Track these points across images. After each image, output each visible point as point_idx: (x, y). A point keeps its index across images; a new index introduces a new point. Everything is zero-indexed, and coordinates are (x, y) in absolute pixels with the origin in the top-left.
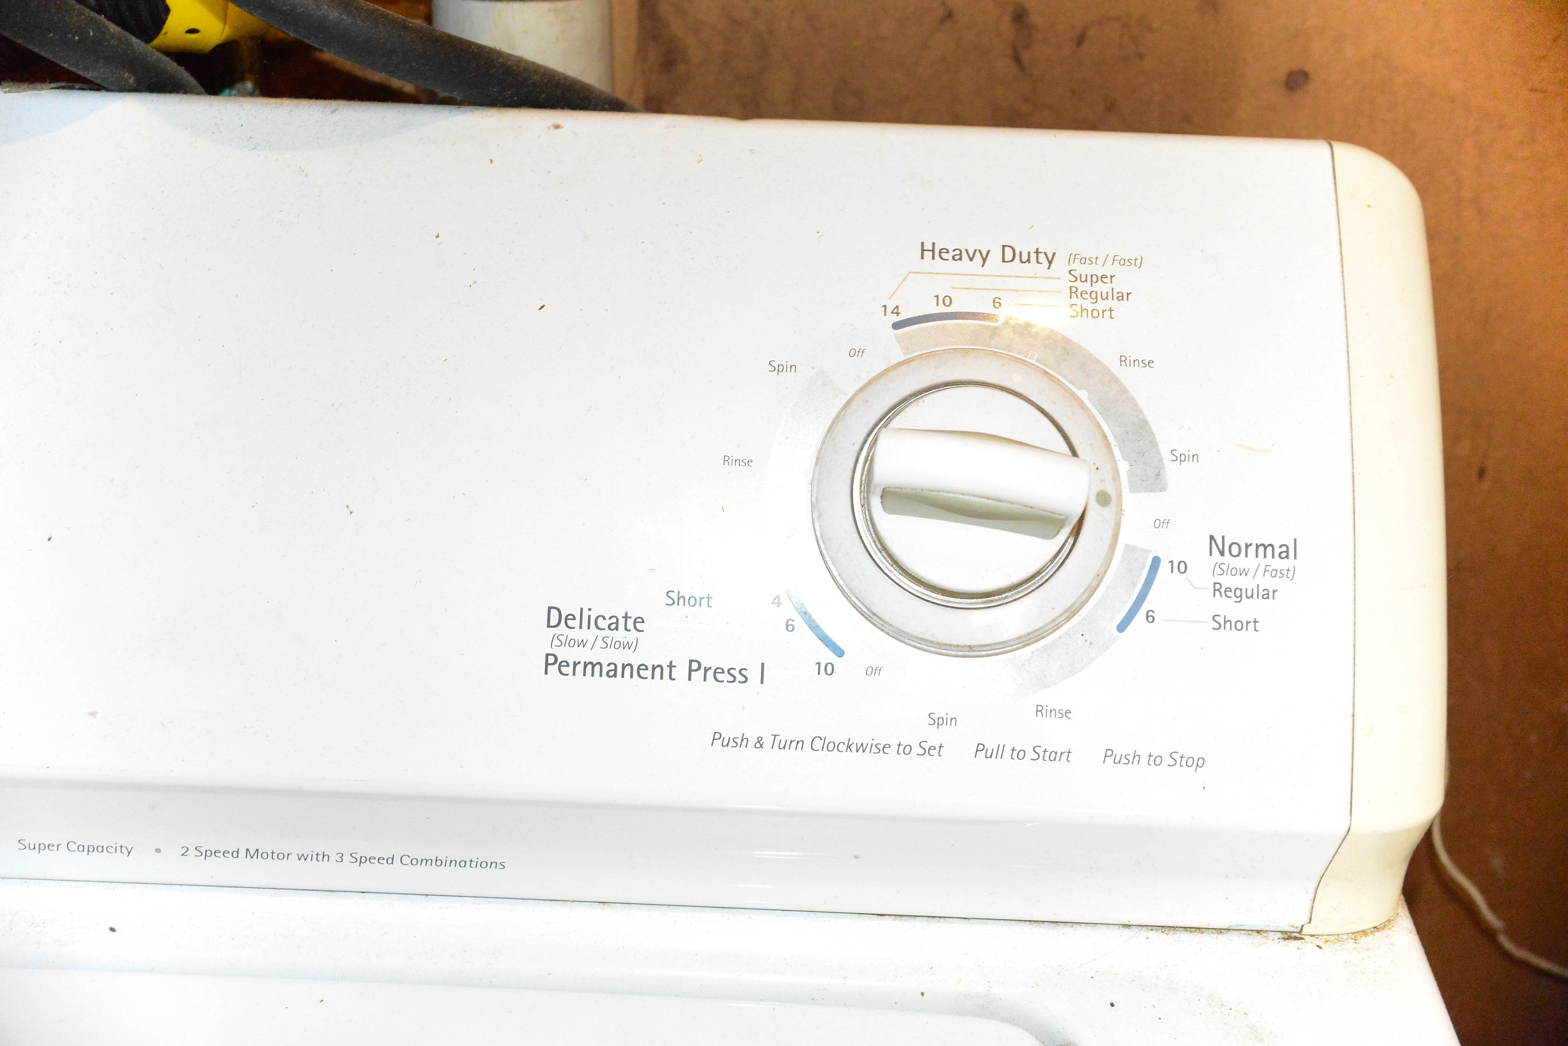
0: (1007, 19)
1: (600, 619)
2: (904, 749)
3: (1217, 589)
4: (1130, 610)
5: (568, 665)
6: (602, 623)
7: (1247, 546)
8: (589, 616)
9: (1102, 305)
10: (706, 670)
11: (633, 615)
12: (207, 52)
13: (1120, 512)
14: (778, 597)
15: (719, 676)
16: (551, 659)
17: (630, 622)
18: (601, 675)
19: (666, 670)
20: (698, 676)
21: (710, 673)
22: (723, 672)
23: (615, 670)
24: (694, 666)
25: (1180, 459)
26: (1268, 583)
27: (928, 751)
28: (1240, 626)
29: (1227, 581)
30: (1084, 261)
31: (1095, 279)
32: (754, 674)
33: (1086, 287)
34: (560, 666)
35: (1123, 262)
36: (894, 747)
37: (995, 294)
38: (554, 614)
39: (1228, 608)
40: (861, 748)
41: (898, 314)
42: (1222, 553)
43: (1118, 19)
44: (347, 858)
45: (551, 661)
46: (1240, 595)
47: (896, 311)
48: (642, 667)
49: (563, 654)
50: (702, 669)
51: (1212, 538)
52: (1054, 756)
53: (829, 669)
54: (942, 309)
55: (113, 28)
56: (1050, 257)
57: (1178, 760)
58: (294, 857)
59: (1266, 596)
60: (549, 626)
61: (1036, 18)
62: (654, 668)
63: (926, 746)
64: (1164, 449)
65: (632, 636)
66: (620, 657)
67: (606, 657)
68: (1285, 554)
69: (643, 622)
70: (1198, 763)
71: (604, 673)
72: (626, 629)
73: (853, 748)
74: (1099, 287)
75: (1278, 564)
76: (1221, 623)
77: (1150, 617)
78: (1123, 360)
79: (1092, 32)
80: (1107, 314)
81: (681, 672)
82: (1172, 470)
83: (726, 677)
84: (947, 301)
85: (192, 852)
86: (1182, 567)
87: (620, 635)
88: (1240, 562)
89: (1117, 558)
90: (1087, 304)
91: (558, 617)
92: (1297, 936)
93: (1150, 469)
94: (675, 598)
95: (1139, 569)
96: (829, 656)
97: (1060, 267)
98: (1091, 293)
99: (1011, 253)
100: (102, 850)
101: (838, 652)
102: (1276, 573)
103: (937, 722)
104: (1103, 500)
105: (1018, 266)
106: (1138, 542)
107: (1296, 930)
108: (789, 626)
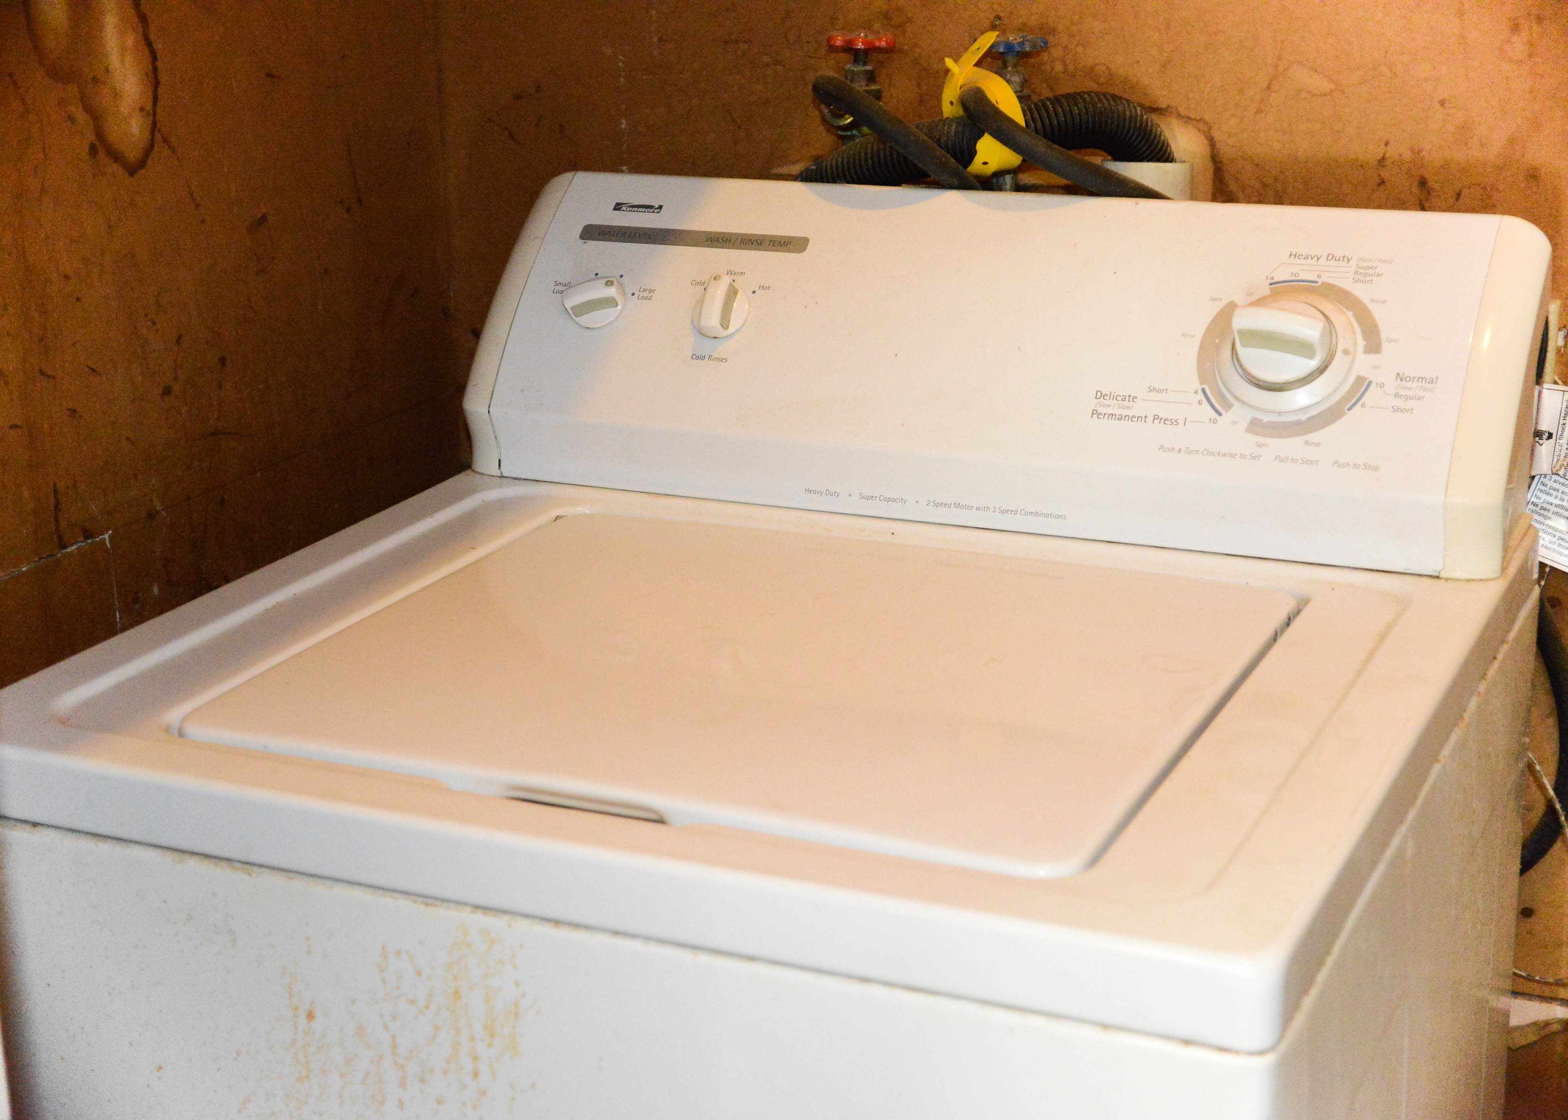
0: (1415, 184)
1: (1118, 397)
2: (1243, 456)
3: (1397, 395)
4: (1353, 389)
5: (1102, 415)
6: (1119, 398)
7: (1414, 378)
8: (1114, 395)
9: (1368, 278)
10: (1161, 419)
11: (1133, 395)
12: (989, 175)
13: (1354, 358)
14: (1197, 391)
15: (1166, 422)
16: (1095, 412)
17: (1131, 398)
18: (1115, 419)
19: (1143, 419)
20: (1157, 421)
21: (1162, 420)
22: (1168, 420)
23: (1121, 418)
24: (1156, 417)
25: (1390, 341)
26: (1421, 393)
27: (1253, 458)
28: (1405, 411)
29: (1402, 392)
30: (1365, 261)
31: (1367, 268)
32: (1181, 422)
33: (1363, 271)
34: (1098, 415)
35: (1384, 261)
36: (1239, 455)
37: (1319, 273)
38: (1099, 394)
39: (1401, 404)
40: (1224, 455)
41: (1273, 279)
42: (1401, 380)
43: (1479, 185)
44: (997, 510)
45: (1094, 413)
46: (1407, 398)
47: (1272, 278)
48: (1134, 417)
49: (1100, 410)
50: (1159, 419)
51: (1398, 374)
52: (1311, 462)
53: (1214, 421)
54: (1293, 278)
55: (953, 160)
56: (1349, 258)
57: (1367, 467)
58: (974, 508)
59: (1419, 399)
60: (1096, 398)
61: (1431, 184)
62: (1138, 417)
63: (1253, 455)
64: (1383, 336)
65: (1131, 403)
66: (1124, 412)
67: (1118, 412)
68: (1431, 382)
69: (1136, 398)
70: (1376, 469)
71: (1117, 418)
72: (1129, 401)
73: (1221, 455)
74: (1370, 271)
75: (1427, 386)
76: (1396, 409)
77: (1363, 405)
78: (1372, 301)
79: (1465, 192)
80: (1370, 282)
81: (1150, 419)
82: (1385, 346)
83: (1169, 422)
84: (1297, 275)
85: (932, 504)
86: (1382, 385)
87: (1126, 403)
88: (1410, 384)
89: (1351, 379)
90: (1361, 278)
91: (1100, 395)
92: (1438, 577)
93: (1373, 345)
94: (1152, 390)
95: (1361, 386)
96: (1215, 415)
97: (1353, 263)
98: (1365, 273)
99: (1331, 257)
100: (894, 500)
101: (1220, 414)
102: (1426, 390)
103: (1259, 445)
104: (1346, 352)
105: (1333, 262)
106: (1363, 374)
107: (1437, 574)
108: (1200, 402)
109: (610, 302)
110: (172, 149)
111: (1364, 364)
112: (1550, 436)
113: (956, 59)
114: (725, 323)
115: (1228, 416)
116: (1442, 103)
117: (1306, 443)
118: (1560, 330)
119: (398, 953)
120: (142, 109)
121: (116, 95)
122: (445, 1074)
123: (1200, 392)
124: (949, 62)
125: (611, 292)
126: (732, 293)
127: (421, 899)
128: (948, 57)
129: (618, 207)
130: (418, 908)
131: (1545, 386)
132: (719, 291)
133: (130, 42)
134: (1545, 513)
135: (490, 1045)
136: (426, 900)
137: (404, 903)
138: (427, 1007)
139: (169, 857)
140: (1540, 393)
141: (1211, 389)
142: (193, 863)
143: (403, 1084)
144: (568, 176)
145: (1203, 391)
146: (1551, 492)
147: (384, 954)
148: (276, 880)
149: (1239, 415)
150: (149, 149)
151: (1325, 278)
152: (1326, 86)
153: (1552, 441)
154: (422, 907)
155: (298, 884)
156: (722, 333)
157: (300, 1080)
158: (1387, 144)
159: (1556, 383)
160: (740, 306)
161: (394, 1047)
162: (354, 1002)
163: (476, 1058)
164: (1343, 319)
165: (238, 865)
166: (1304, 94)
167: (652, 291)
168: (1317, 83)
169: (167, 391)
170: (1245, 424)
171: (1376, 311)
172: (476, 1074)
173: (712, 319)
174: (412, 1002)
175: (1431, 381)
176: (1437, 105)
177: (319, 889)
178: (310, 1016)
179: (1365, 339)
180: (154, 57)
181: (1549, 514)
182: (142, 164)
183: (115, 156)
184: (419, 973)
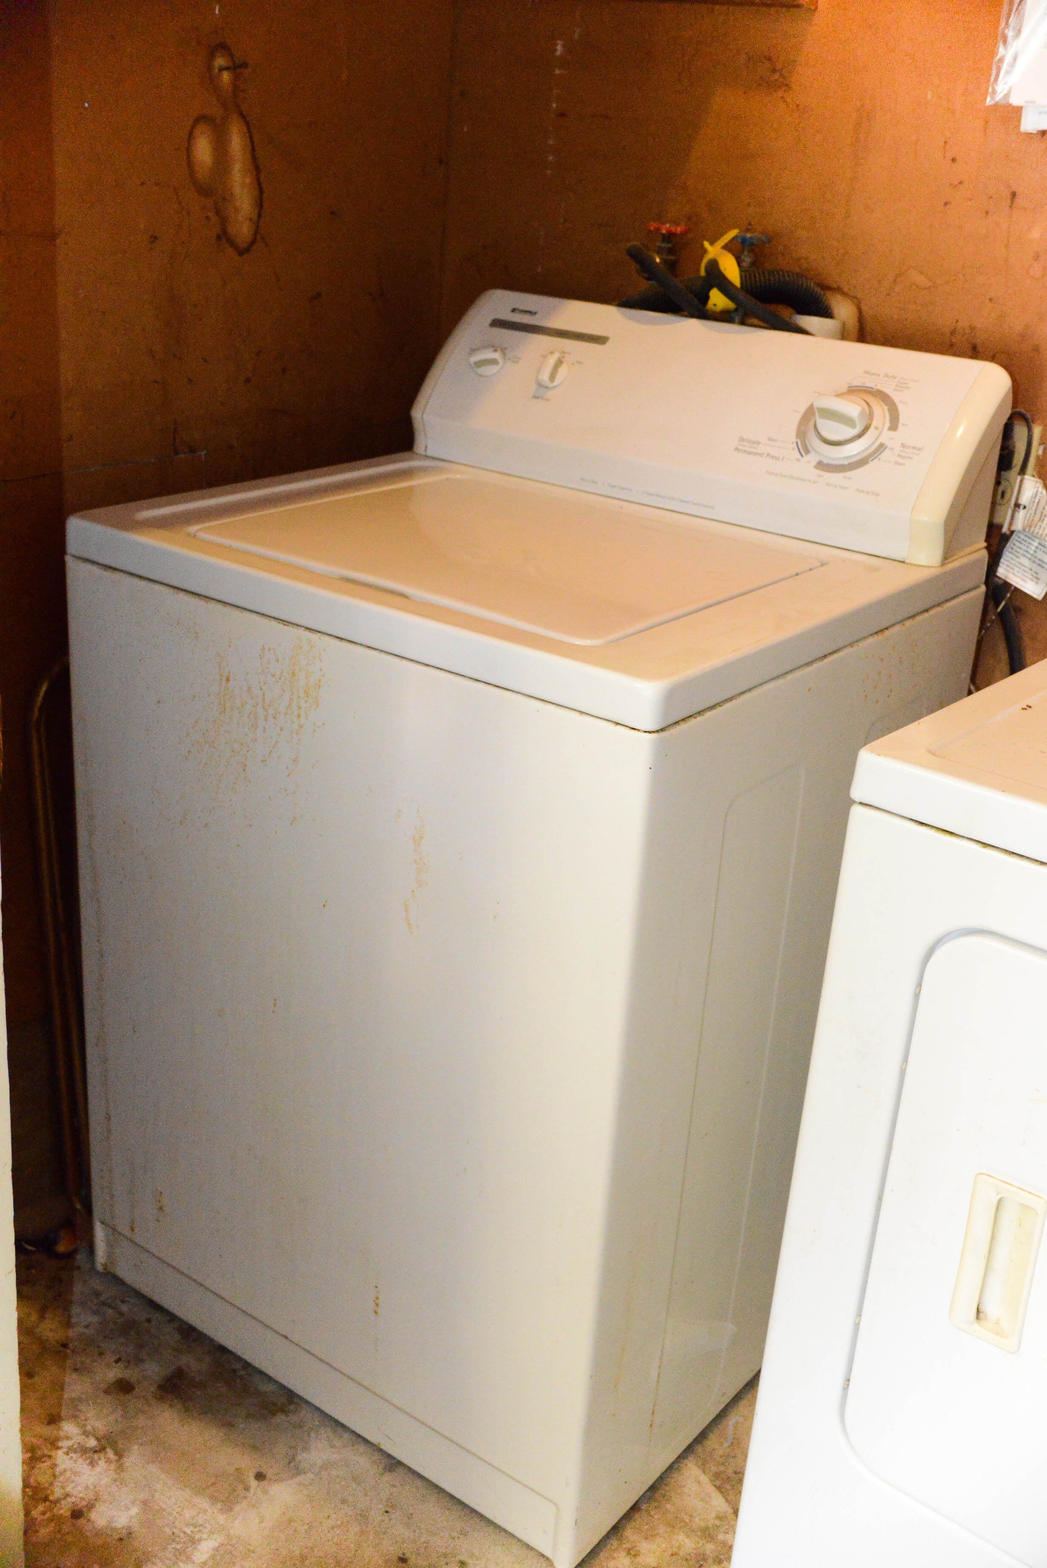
0: (970, 348)
2: (810, 481)
3: (899, 455)
4: (875, 449)
5: (739, 450)
6: (751, 442)
7: (910, 446)
8: (749, 440)
9: (903, 389)
11: (759, 441)
12: (717, 312)
13: (880, 432)
14: (792, 442)
17: (758, 443)
18: (746, 453)
19: (761, 455)
20: (768, 457)
21: (771, 457)
23: (750, 453)
24: (768, 455)
25: (903, 425)
26: (912, 456)
27: (815, 482)
28: (901, 464)
29: (901, 454)
30: (903, 379)
31: (903, 383)
32: (780, 459)
35: (914, 380)
36: (807, 480)
37: (876, 383)
39: (899, 460)
40: (800, 479)
42: (903, 447)
44: (679, 500)
45: (737, 449)
46: (904, 457)
47: (851, 383)
48: (756, 453)
49: (739, 448)
51: (902, 443)
52: (844, 488)
53: (798, 460)
54: (862, 385)
56: (895, 377)
57: (874, 494)
58: (667, 498)
59: (910, 459)
60: (739, 441)
62: (758, 454)
64: (900, 422)
65: (757, 446)
66: (752, 450)
67: (748, 450)
69: (760, 443)
70: (878, 495)
74: (904, 385)
75: (916, 452)
76: (896, 463)
77: (879, 459)
78: (901, 402)
80: (903, 391)
81: (765, 455)
82: (899, 427)
83: (774, 458)
84: (865, 384)
86: (892, 449)
87: (755, 445)
88: (907, 450)
89: (877, 444)
90: (899, 388)
91: (742, 439)
92: (904, 562)
93: (894, 427)
94: (770, 439)
95: (882, 447)
96: (799, 456)
97: (896, 380)
98: (901, 386)
99: (887, 376)
100: (625, 489)
101: (802, 456)
102: (914, 453)
103: (819, 476)
104: (877, 428)
105: (886, 378)
106: (883, 442)
107: (903, 560)
108: (793, 449)
109: (494, 362)
110: (267, 245)
111: (886, 436)
112: (1025, 507)
113: (712, 243)
114: (552, 378)
115: (807, 458)
116: (991, 300)
117: (845, 477)
118: (1040, 444)
119: (269, 649)
120: (251, 219)
121: (237, 210)
122: (285, 715)
123: (795, 444)
124: (706, 244)
125: (496, 355)
126: (559, 363)
127: (281, 622)
128: (707, 240)
129: (514, 310)
130: (281, 626)
131: (1026, 477)
132: (552, 361)
133: (248, 180)
134: (1017, 554)
135: (306, 702)
136: (284, 623)
137: (274, 623)
138: (280, 679)
139: (171, 591)
140: (1021, 481)
141: (801, 443)
142: (182, 595)
143: (266, 720)
144: (493, 291)
145: (797, 443)
146: (1023, 542)
147: (263, 649)
148: (218, 607)
149: (812, 459)
150: (254, 241)
151: (880, 387)
152: (927, 283)
153: (1026, 510)
154: (282, 625)
155: (228, 609)
156: (550, 385)
157: (221, 713)
158: (957, 321)
159: (1034, 476)
160: (562, 371)
161: (264, 699)
162: (247, 673)
163: (299, 708)
164: (880, 412)
165: (203, 598)
166: (914, 287)
167: (519, 358)
168: (922, 281)
169: (248, 381)
170: (814, 463)
171: (901, 407)
172: (299, 716)
173: (545, 376)
174: (273, 676)
175: (919, 449)
176: (987, 301)
177: (237, 613)
178: (228, 680)
179: (890, 422)
180: (261, 192)
181: (1020, 555)
182: (247, 250)
183: (232, 243)
184: (278, 661)
